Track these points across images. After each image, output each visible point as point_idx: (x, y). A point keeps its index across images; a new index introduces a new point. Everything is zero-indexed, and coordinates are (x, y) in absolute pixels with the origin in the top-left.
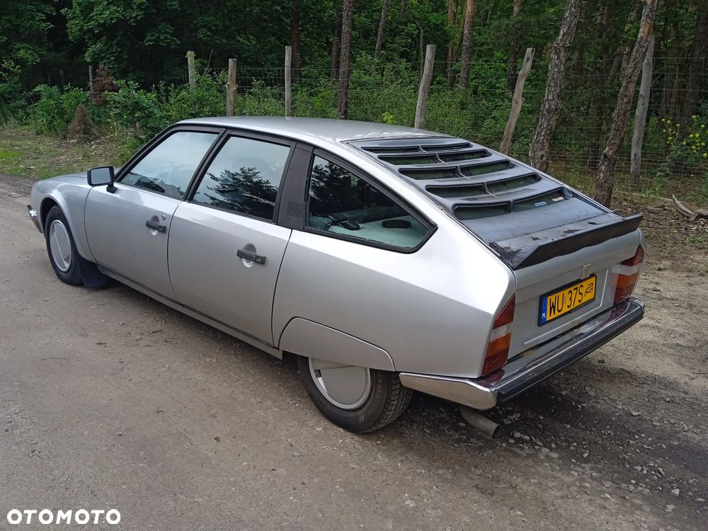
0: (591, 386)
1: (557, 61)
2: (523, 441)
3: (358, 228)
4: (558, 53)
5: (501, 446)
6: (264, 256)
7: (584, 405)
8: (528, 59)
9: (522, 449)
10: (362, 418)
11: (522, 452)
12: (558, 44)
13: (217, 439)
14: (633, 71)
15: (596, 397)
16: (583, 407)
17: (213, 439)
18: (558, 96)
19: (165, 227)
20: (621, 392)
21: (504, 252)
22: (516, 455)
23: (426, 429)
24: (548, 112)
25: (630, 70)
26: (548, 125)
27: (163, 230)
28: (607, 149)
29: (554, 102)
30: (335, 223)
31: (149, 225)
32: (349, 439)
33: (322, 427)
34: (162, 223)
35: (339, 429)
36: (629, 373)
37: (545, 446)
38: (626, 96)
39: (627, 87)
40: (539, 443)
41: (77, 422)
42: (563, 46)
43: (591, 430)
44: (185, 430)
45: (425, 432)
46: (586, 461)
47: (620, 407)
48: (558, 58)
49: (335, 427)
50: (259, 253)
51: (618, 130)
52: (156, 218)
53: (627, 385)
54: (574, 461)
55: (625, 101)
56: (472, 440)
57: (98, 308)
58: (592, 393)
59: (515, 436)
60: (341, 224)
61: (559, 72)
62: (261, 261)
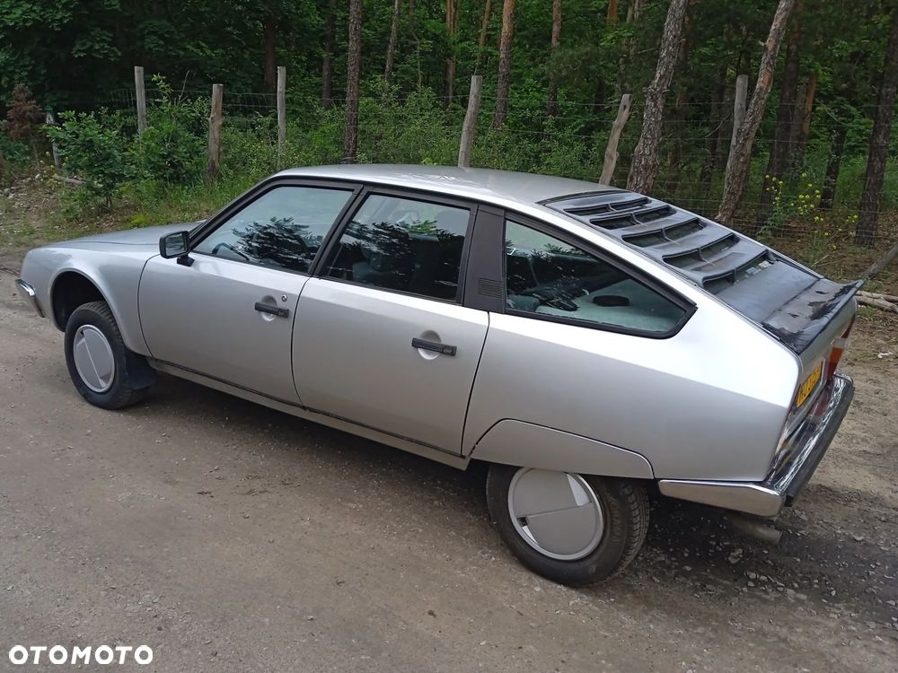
0: (798, 508)
1: (654, 110)
2: (763, 583)
3: (575, 309)
4: (654, 100)
5: (742, 591)
6: (454, 345)
7: (803, 532)
8: (625, 107)
9: (766, 592)
10: (593, 568)
11: (768, 597)
12: (655, 89)
13: (431, 613)
14: (751, 127)
15: (810, 521)
16: (802, 534)
17: (426, 614)
18: (656, 150)
19: (288, 310)
20: (833, 514)
21: (783, 335)
22: (765, 601)
23: (654, 578)
24: (645, 169)
25: (748, 126)
26: (645, 184)
27: (283, 314)
28: (720, 215)
29: (651, 157)
30: (543, 303)
31: (259, 308)
32: (576, 599)
33: (539, 586)
34: (280, 304)
35: (559, 587)
36: (828, 489)
37: (787, 586)
38: (743, 155)
39: (743, 145)
40: (780, 584)
41: (245, 607)
42: (660, 91)
43: (823, 563)
44: (386, 605)
45: (654, 581)
46: (837, 600)
47: (839, 532)
48: (655, 105)
49: (554, 585)
50: (444, 341)
51: (733, 194)
52: (270, 299)
53: (835, 504)
54: (824, 601)
55: (742, 160)
56: (708, 587)
57: (166, 441)
58: (803, 517)
59: (751, 577)
60: (552, 303)
61: (656, 122)
62: (450, 351)
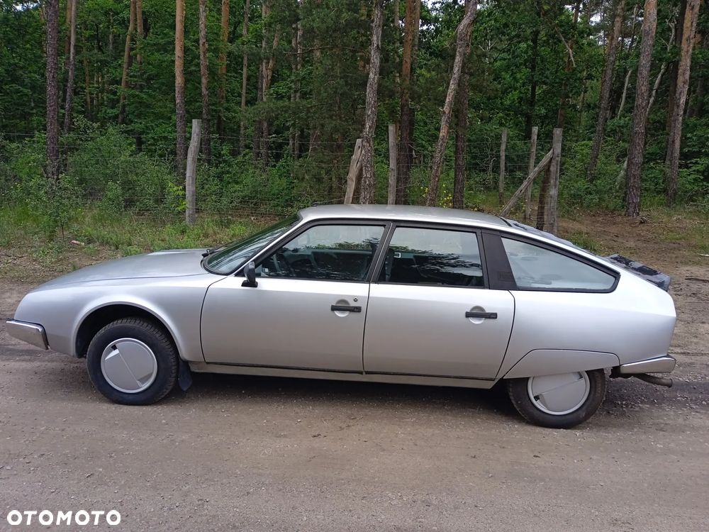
6: (495, 312)
19: (361, 307)
27: (356, 310)
31: (334, 308)
34: (353, 304)
52: (343, 301)
62: (493, 316)
